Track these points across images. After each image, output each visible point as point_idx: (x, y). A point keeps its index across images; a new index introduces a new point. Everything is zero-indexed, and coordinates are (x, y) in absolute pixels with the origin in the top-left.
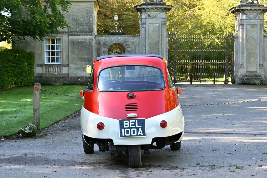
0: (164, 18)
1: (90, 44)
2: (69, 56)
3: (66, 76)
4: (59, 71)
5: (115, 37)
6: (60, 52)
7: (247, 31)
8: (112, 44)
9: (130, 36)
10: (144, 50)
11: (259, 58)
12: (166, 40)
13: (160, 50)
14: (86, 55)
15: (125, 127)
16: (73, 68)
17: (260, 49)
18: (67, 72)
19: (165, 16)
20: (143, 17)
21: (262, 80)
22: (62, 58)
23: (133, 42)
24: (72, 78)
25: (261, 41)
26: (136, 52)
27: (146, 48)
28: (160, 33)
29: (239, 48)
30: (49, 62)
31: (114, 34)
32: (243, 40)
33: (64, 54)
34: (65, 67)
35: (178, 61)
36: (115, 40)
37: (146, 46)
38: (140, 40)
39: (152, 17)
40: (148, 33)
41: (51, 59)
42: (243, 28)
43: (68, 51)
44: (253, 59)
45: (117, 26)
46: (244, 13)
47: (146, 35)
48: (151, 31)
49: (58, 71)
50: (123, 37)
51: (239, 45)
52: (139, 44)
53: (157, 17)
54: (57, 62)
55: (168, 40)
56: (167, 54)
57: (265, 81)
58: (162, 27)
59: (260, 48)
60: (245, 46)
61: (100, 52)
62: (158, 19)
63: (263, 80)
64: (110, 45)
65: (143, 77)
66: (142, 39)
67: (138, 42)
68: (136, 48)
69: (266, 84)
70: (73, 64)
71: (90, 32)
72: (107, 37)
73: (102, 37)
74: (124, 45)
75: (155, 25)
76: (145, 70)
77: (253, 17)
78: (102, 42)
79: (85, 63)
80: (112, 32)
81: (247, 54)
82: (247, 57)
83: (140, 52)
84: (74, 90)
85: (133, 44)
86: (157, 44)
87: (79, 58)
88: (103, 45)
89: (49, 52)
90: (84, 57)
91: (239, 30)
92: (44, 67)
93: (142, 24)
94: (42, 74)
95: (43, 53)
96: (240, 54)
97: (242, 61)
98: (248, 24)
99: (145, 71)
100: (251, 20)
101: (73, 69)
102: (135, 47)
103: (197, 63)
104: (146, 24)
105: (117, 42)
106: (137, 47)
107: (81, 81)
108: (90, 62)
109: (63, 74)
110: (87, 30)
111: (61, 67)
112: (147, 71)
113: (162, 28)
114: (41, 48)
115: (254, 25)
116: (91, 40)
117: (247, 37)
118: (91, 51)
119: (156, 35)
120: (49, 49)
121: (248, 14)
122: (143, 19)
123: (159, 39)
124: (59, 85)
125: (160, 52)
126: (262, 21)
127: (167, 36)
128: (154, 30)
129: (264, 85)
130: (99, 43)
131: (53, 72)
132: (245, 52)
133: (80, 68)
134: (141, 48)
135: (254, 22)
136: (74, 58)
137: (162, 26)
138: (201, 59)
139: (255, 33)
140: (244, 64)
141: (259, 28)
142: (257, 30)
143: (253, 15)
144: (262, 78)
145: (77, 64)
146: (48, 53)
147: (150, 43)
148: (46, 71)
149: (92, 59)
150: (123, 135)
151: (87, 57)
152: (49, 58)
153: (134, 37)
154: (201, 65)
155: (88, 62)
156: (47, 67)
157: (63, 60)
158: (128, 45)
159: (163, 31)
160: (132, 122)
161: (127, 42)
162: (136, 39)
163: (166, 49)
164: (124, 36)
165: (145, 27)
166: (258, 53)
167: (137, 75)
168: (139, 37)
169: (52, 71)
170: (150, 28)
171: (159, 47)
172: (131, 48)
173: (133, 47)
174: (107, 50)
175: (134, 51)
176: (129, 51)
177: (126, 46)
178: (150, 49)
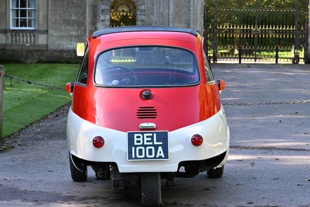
2: (49, 17)
3: (43, 48)
4: (33, 41)
6: (35, 10)
10: (166, 9)
13: (192, 8)
14: (75, 16)
15: (136, 144)
16: (54, 36)
18: (45, 43)
22: (37, 20)
24: (53, 52)
26: (153, 12)
27: (170, 6)
30: (17, 26)
33: (41, 13)
34: (41, 34)
35: (219, 27)
37: (170, 2)
41: (20, 22)
43: (46, 9)
49: (31, 41)
54: (30, 26)
56: (203, 15)
61: (96, 12)
64: (112, 1)
68: (154, 5)
70: (55, 29)
79: (73, 29)
83: (160, 11)
84: (56, 72)
87: (63, 20)
88: (102, 1)
89: (17, 10)
90: (72, 19)
92: (9, 34)
94: (6, 45)
95: (7, 13)
101: (55, 38)
102: (152, 3)
103: (251, 30)
106: (155, 4)
107: (66, 56)
108: (81, 27)
109: (39, 45)
111: (36, 35)
114: (4, 4)
118: (83, 9)
120: (17, 7)
124: (31, 63)
125: (192, 12)
131: (23, 41)
133: (66, 36)
134: (161, 5)
136: (56, 20)
138: (256, 23)
145: (61, 30)
146: (15, 13)
148: (12, 41)
149: (85, 22)
150: (133, 157)
151: (77, 18)
152: (17, 20)
154: (256, 34)
155: (78, 27)
156: (14, 34)
157: (38, 24)
158: (141, 0)
160: (147, 137)
163: (201, 8)
169: (21, 40)
171: (190, 4)
172: (145, 6)
173: (149, 3)
174: (108, 7)
175: (151, 10)
176: (142, 9)
177: (137, 3)
178: (176, 8)
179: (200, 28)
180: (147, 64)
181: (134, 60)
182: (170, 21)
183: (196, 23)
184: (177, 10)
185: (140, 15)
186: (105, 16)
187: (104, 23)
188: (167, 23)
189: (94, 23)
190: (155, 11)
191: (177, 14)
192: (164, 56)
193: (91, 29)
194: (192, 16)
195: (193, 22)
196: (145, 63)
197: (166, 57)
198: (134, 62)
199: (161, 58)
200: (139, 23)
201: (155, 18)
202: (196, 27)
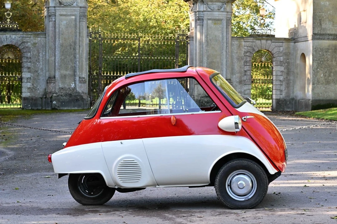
0: (84, 7)
5: (7, 35)
7: (207, 29)
8: (1, 46)
9: (30, 35)
10: (52, 56)
11: (225, 69)
12: (86, 41)
13: (77, 56)
17: (227, 55)
19: (84, 4)
20: (50, 5)
23: (35, 44)
25: (228, 45)
26: (39, 59)
27: (56, 53)
28: (77, 31)
29: (196, 54)
31: (4, 30)
32: (201, 43)
35: (104, 74)
36: (7, 40)
37: (56, 49)
38: (46, 41)
39: (65, 4)
40: (59, 30)
42: (202, 24)
45: (9, 18)
46: (203, 2)
47: (55, 32)
48: (63, 27)
50: (19, 36)
51: (196, 50)
52: (44, 46)
53: (72, 6)
55: (89, 41)
56: (88, 62)
58: (80, 21)
59: (226, 55)
60: (205, 51)
62: (74, 8)
65: (52, 97)
66: (48, 39)
67: (43, 44)
68: (40, 53)
74: (21, 47)
75: (69, 17)
76: (55, 86)
77: (216, 9)
80: (1, 28)
81: (207, 63)
83: (46, 59)
85: (35, 47)
86: (73, 47)
91: (195, 28)
93: (50, 16)
98: (209, 18)
99: (55, 88)
100: (214, 13)
102: (38, 51)
104: (55, 16)
105: (10, 43)
106: (41, 51)
112: (57, 87)
113: (81, 22)
115: (218, 20)
117: (207, 37)
119: (71, 33)
121: (210, 3)
122: (50, 8)
123: (76, 39)
125: (77, 59)
126: (230, 14)
127: (87, 35)
128: (68, 25)
132: (204, 61)
134: (47, 52)
135: (217, 15)
137: (80, 19)
139: (219, 32)
141: (225, 24)
142: (222, 28)
143: (216, 5)
147: (62, 45)
153: (36, 35)
158: (27, 47)
159: (81, 27)
161: (26, 43)
162: (39, 38)
163: (86, 55)
164: (21, 33)
165: (54, 20)
166: (224, 62)
167: (41, 93)
168: (44, 36)
170: (62, 22)
171: (76, 51)
172: (31, 53)
173: (35, 51)
175: (37, 57)
176: (28, 57)
177: (23, 50)
178: (62, 55)
179: (86, 74)
180: (34, 109)
181: (21, 105)
182: (56, 68)
183: (81, 70)
184: (63, 57)
185: (26, 62)
188: (54, 70)
190: (41, 59)
191: (63, 61)
192: (51, 102)
194: (77, 63)
195: (79, 69)
196: (32, 109)
197: (53, 103)
198: (20, 108)
199: (48, 104)
200: (25, 70)
201: (40, 65)
202: (82, 74)
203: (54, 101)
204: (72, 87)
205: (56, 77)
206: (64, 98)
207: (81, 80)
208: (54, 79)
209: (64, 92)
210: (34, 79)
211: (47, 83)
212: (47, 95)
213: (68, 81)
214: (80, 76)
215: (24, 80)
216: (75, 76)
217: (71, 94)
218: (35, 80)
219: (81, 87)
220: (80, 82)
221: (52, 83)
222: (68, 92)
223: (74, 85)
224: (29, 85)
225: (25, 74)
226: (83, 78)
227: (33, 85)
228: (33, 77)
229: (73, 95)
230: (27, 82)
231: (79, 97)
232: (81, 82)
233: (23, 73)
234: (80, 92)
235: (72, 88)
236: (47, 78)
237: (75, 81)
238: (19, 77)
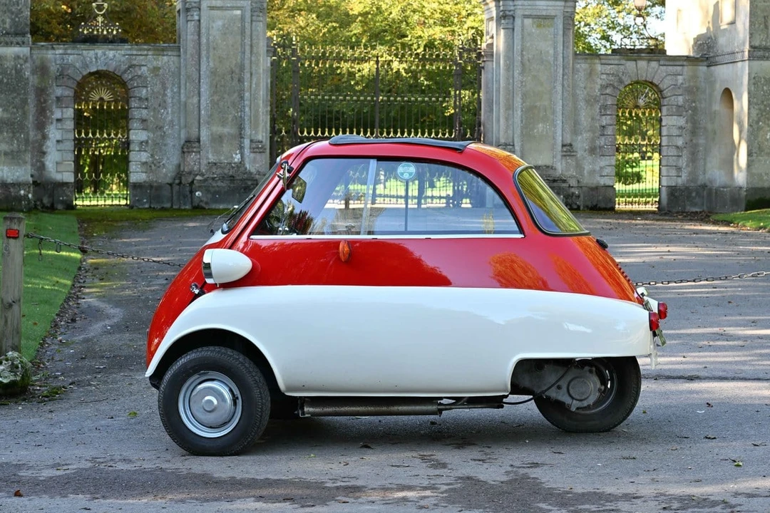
1: (19, 72)
5: (96, 51)
7: (523, 38)
8: (85, 73)
9: (145, 50)
10: (193, 96)
11: (559, 122)
12: (265, 62)
13: (247, 94)
14: (3, 110)
17: (566, 94)
21: (569, 195)
23: (156, 69)
25: (566, 71)
26: (165, 102)
27: (202, 90)
28: (246, 41)
29: (498, 91)
31: (92, 40)
32: (509, 67)
35: (302, 132)
36: (97, 62)
37: (202, 81)
38: (180, 63)
40: (208, 39)
42: (511, 26)
44: (540, 125)
45: (102, 15)
47: (200, 44)
48: (214, 32)
50: (123, 52)
51: (498, 82)
52: (177, 74)
55: (272, 64)
56: (269, 108)
57: (578, 197)
58: (251, 21)
59: (563, 92)
60: (517, 84)
61: (45, 101)
63: (573, 194)
64: (79, 78)
65: (192, 182)
67: (173, 69)
68: (168, 88)
69: (582, 208)
71: (16, 34)
72: (69, 51)
73: (53, 52)
74: (127, 77)
75: (229, 12)
76: (200, 159)
78: (52, 68)
80: (85, 35)
81: (522, 111)
82: (522, 121)
83: (179, 101)
85: (156, 75)
86: (237, 76)
88: (56, 78)
91: (497, 35)
93: (188, 10)
96: (502, 111)
97: (506, 132)
98: (526, 13)
99: (200, 162)
100: (538, 3)
102: (163, 84)
104: (200, 9)
105: (105, 68)
106: (169, 85)
108: (18, 135)
110: (7, 26)
112: (204, 162)
113: (254, 23)
115: (546, 17)
116: (21, 61)
117: (522, 55)
118: (22, 96)
119: (233, 46)
123: (243, 59)
125: (247, 103)
126: (571, 4)
127: (267, 51)
128: (227, 28)
129: (575, 209)
130: (42, 70)
132: (516, 105)
134: (183, 87)
135: (545, 8)
137: (252, 16)
139: (548, 44)
140: (513, 142)
141: (561, 26)
142: (554, 35)
144: (569, 186)
147: (214, 73)
149: (26, 123)
151: (9, 116)
153: (158, 50)
155: (11, 135)
158: (140, 77)
159: (254, 33)
161: (137, 68)
162: (165, 57)
163: (265, 94)
164: (127, 46)
165: (197, 18)
166: (559, 108)
167: (169, 175)
168: (175, 53)
170: (213, 22)
171: (244, 84)
172: (149, 89)
173: (156, 85)
174: (70, 93)
175: (161, 97)
176: (143, 97)
177: (132, 82)
178: (215, 93)
179: (264, 134)
180: (154, 208)
181: (126, 199)
182: (202, 121)
183: (255, 126)
184: (216, 98)
185: (138, 108)
186: (65, 110)
187: (62, 125)
188: (197, 124)
189: (41, 126)
190: (170, 101)
191: (216, 106)
192: (192, 192)
193: (35, 139)
194: (247, 109)
195: (251, 122)
196: (150, 207)
197: (195, 194)
198: (126, 205)
199: (185, 197)
200: (135, 125)
201: (168, 114)
202: (256, 133)
203: (197, 191)
204: (236, 160)
205: (201, 139)
206: (219, 183)
207: (254, 146)
208: (197, 144)
209: (219, 171)
210: (156, 144)
211: (183, 152)
212: (183, 178)
213: (226, 148)
214: (253, 138)
215: (134, 147)
216: (241, 138)
217: (233, 177)
218: (156, 146)
219: (254, 161)
220: (253, 150)
221: (193, 152)
222: (226, 171)
223: (239, 156)
224: (144, 156)
225: (136, 134)
226: (259, 142)
227: (152, 156)
228: (153, 141)
229: (238, 178)
230: (140, 151)
231: (249, 183)
232: (255, 150)
233: (131, 132)
234: (253, 170)
235: (235, 163)
236: (182, 142)
237: (241, 148)
238: (124, 140)
